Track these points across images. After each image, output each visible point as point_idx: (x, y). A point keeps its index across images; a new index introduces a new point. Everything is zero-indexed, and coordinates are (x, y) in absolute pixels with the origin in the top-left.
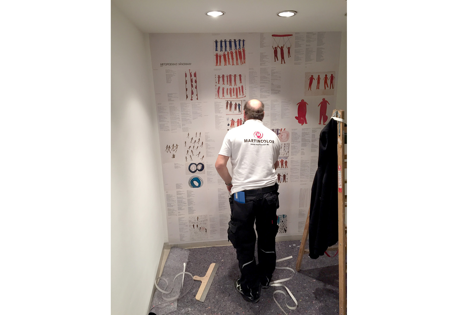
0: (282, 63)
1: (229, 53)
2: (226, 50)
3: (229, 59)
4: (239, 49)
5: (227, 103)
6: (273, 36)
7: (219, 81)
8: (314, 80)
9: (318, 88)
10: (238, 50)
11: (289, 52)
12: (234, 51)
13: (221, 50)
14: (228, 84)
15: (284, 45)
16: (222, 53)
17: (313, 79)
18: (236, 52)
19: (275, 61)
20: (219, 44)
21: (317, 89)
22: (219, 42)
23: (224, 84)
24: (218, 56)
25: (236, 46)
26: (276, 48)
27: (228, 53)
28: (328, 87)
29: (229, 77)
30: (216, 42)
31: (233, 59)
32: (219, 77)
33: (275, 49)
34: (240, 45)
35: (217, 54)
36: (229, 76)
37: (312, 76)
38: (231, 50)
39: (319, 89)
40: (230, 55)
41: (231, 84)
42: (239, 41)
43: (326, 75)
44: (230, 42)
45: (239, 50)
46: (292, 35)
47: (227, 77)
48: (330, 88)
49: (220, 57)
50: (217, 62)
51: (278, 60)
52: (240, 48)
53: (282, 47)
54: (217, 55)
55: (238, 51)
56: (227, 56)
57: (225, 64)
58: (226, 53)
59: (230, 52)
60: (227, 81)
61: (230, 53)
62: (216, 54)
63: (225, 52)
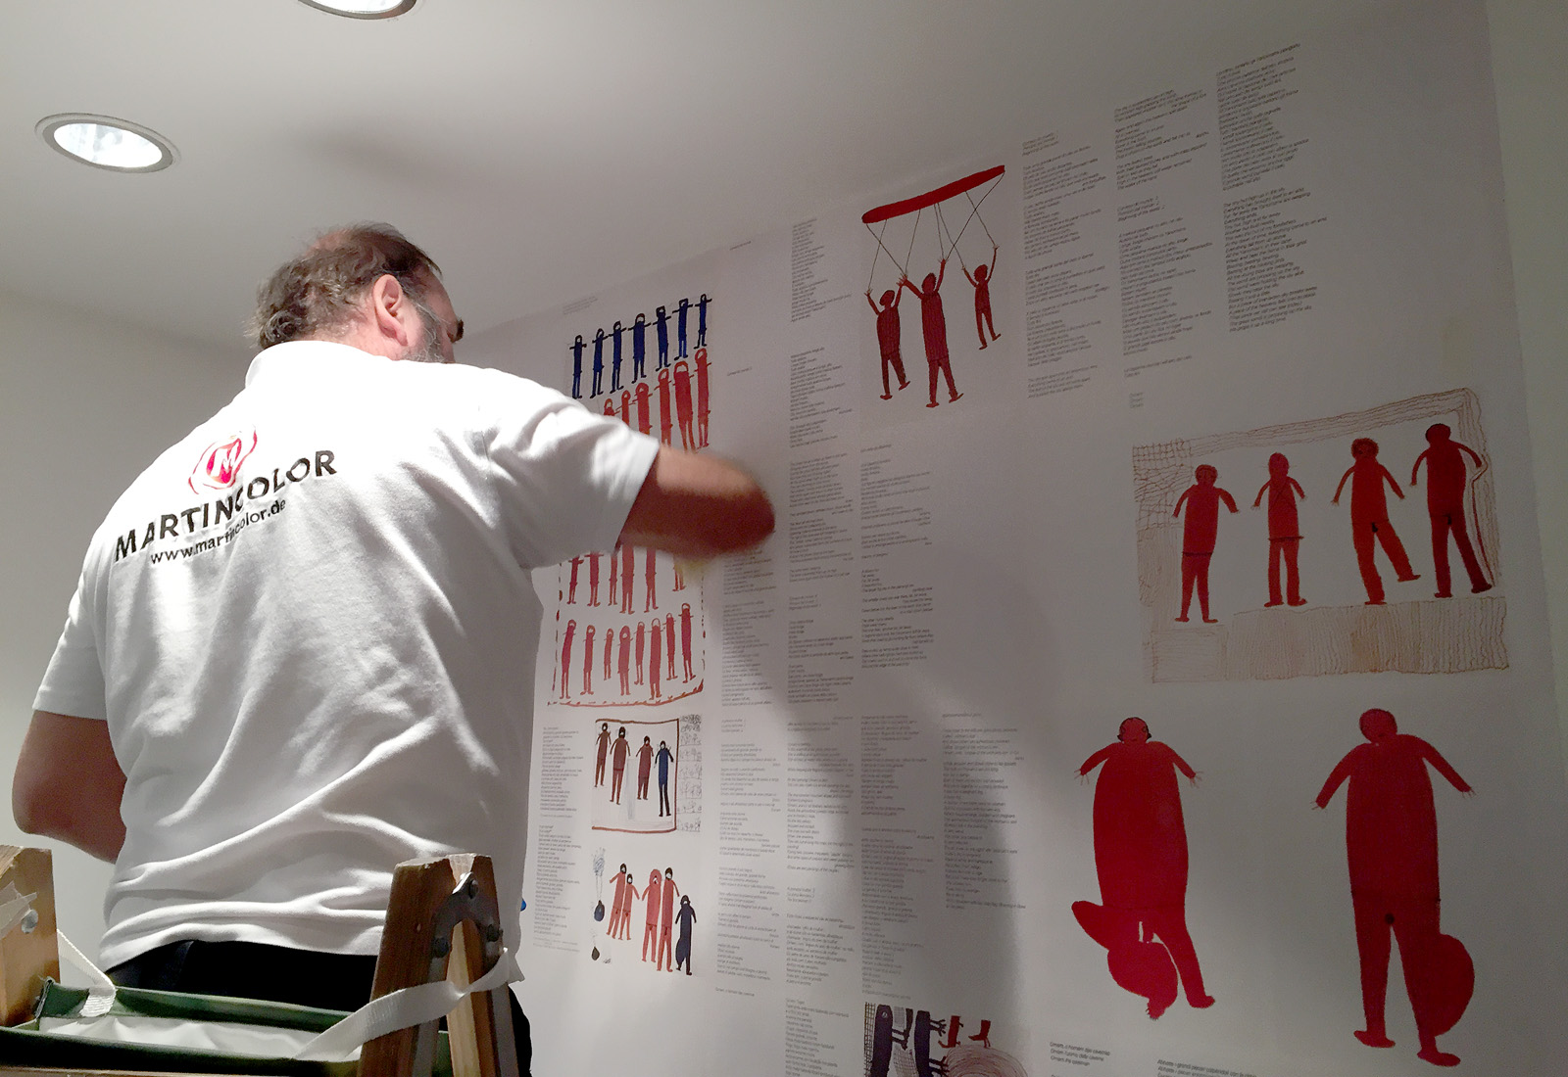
0: (933, 404)
2: (616, 383)
4: (681, 359)
5: (604, 736)
6: (870, 217)
7: (573, 583)
8: (1232, 506)
9: (1285, 589)
10: (671, 370)
11: (983, 305)
13: (596, 390)
14: (612, 601)
15: (943, 263)
17: (1222, 505)
18: (664, 385)
19: (887, 397)
21: (1275, 599)
23: (594, 599)
25: (663, 346)
26: (888, 297)
27: (626, 401)
28: (1407, 574)
30: (579, 347)
31: (646, 430)
32: (576, 561)
33: (881, 308)
34: (682, 336)
37: (1206, 474)
38: (640, 380)
39: (1295, 599)
42: (681, 309)
43: (1365, 450)
44: (638, 330)
45: (677, 365)
46: (1000, 170)
48: (1444, 590)
51: (903, 383)
52: (683, 353)
53: (931, 276)
55: (676, 375)
63: (612, 397)
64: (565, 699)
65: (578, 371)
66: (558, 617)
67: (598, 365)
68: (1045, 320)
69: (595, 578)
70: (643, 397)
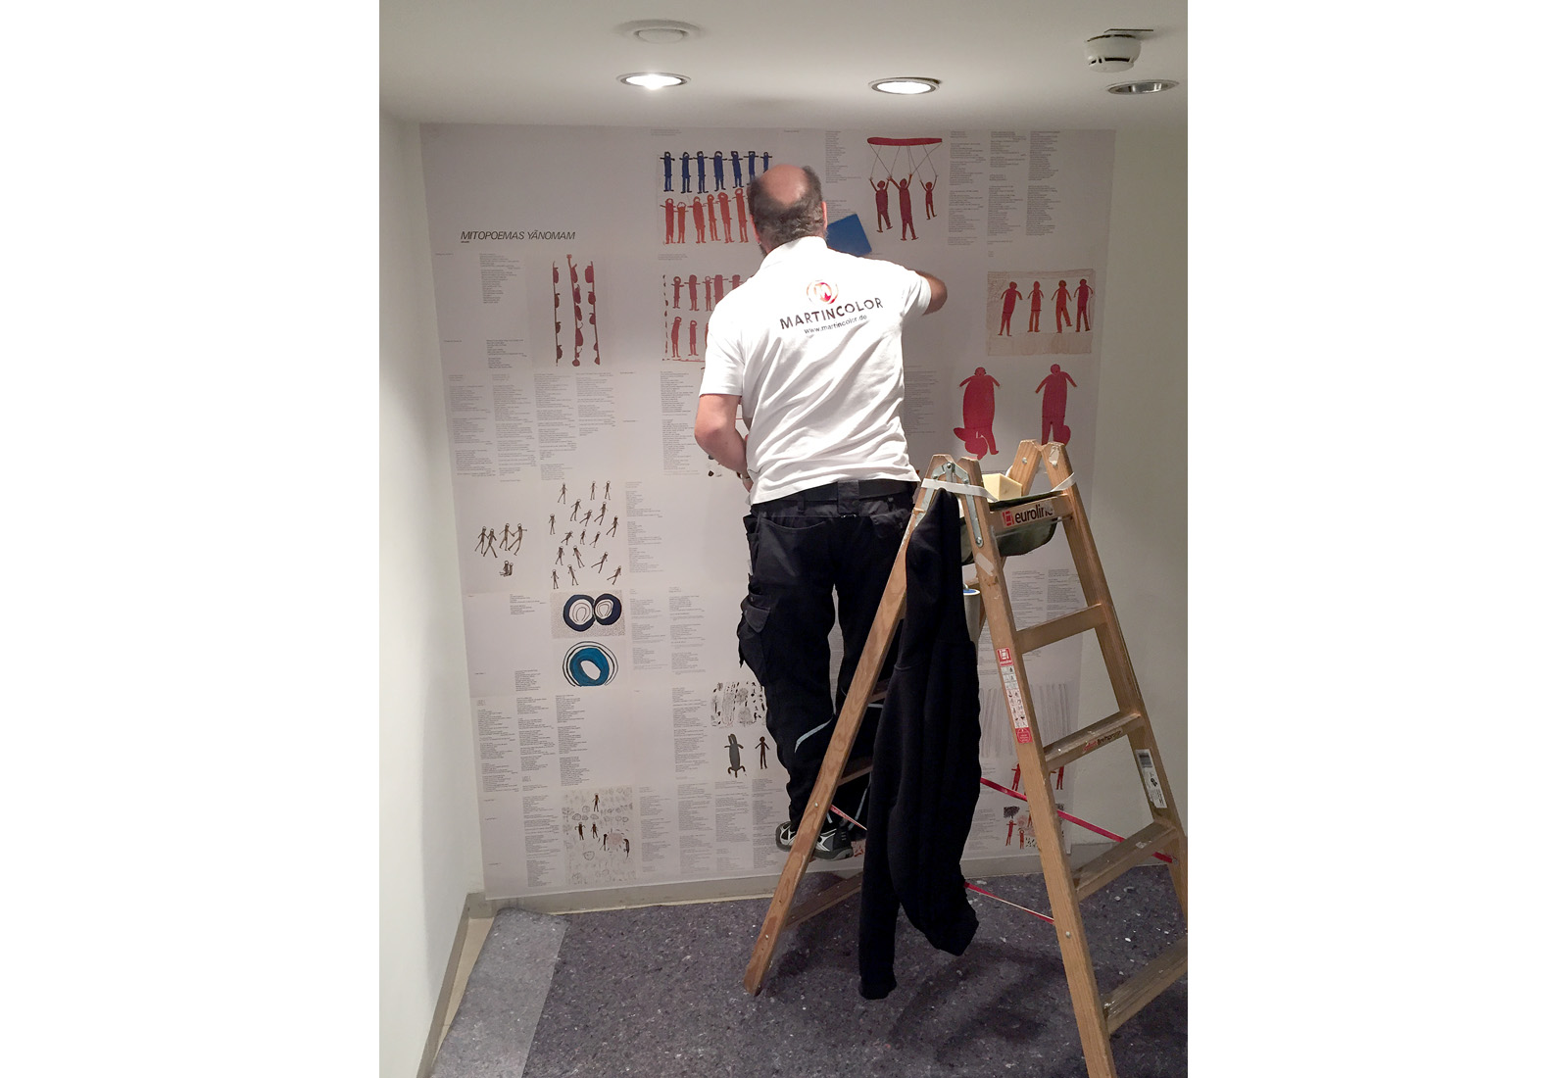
0: (904, 239)
1: (713, 198)
2: (701, 189)
3: (712, 219)
6: (871, 141)
7: (677, 297)
8: (1021, 298)
9: (1034, 327)
11: (929, 201)
12: (731, 193)
13: (686, 189)
15: (911, 176)
16: (688, 200)
17: (1017, 297)
18: (739, 197)
19: (881, 231)
20: (677, 167)
21: (1031, 330)
22: (677, 159)
23: (694, 307)
24: (675, 209)
25: (738, 174)
26: (881, 184)
27: (710, 200)
28: (1069, 324)
29: (712, 285)
30: (668, 160)
31: (727, 219)
32: (677, 285)
33: (878, 189)
34: (752, 171)
35: (670, 201)
36: (713, 281)
37: (1013, 285)
38: (720, 190)
39: (1037, 330)
40: (717, 208)
42: (750, 157)
43: (1063, 284)
44: (718, 161)
46: (940, 140)
47: (708, 283)
48: (1078, 330)
49: (682, 211)
50: (670, 231)
51: (889, 227)
53: (904, 180)
54: (669, 207)
56: (706, 210)
57: (701, 239)
58: (703, 199)
59: (716, 195)
60: (709, 298)
61: (716, 199)
62: (667, 201)
63: (699, 195)
64: (676, 358)
65: (668, 174)
66: (666, 314)
67: (686, 175)
68: (957, 214)
69: (693, 296)
70: (724, 200)
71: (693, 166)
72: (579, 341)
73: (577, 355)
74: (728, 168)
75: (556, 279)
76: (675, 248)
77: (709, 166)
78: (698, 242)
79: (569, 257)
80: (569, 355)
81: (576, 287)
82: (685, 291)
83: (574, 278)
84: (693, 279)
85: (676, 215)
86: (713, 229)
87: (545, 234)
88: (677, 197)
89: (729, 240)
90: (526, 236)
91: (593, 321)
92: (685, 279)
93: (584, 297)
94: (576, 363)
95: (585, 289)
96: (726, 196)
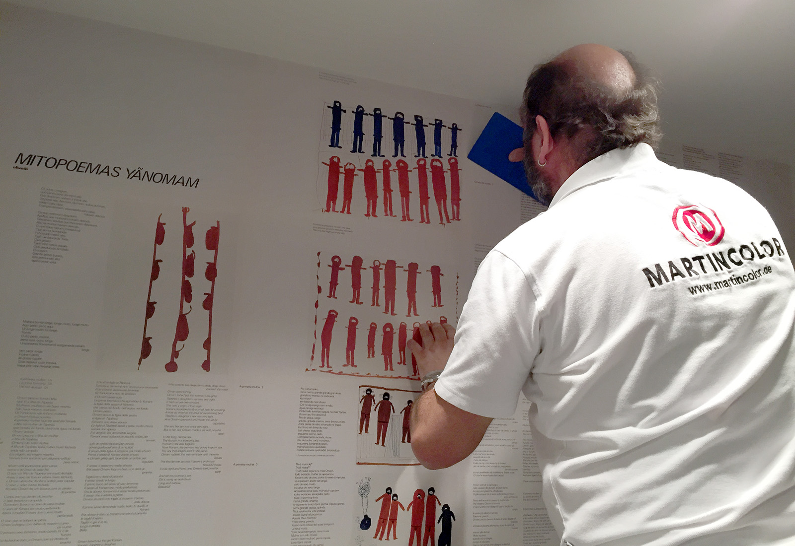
1: (390, 165)
2: (377, 151)
3: (387, 189)
4: (437, 157)
5: (368, 399)
7: (334, 283)
10: (428, 161)
12: (412, 161)
13: (357, 148)
14: (375, 303)
16: (358, 161)
18: (422, 169)
20: (348, 121)
22: (349, 112)
23: (356, 299)
24: (342, 170)
25: (421, 143)
27: (386, 167)
29: (382, 273)
30: (337, 110)
31: (405, 193)
32: (336, 266)
34: (438, 142)
35: (335, 160)
36: (383, 267)
38: (399, 157)
40: (394, 177)
41: (390, 307)
42: (436, 125)
44: (399, 123)
45: (433, 161)
47: (376, 269)
49: (350, 174)
50: (332, 196)
52: (438, 152)
54: (334, 167)
55: (432, 166)
56: (380, 177)
57: (372, 212)
58: (378, 163)
59: (394, 161)
60: (376, 289)
61: (394, 166)
62: (332, 159)
63: (373, 159)
64: (325, 369)
65: (336, 127)
66: (316, 305)
67: (358, 131)
69: (356, 284)
70: (403, 170)
71: (368, 124)
72: (182, 332)
73: (175, 354)
74: (410, 132)
75: (160, 238)
76: (336, 218)
77: (388, 128)
78: (368, 215)
79: (185, 211)
80: (161, 353)
81: (189, 252)
82: (346, 277)
83: (189, 240)
84: (357, 263)
85: (342, 177)
86: (388, 201)
87: (154, 176)
88: (346, 156)
89: (406, 217)
90: (124, 173)
91: (208, 304)
92: (347, 260)
93: (200, 268)
94: (171, 367)
95: (203, 257)
96: (406, 165)
